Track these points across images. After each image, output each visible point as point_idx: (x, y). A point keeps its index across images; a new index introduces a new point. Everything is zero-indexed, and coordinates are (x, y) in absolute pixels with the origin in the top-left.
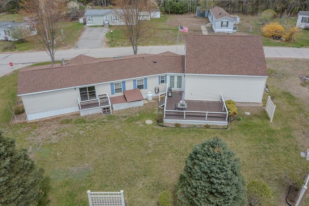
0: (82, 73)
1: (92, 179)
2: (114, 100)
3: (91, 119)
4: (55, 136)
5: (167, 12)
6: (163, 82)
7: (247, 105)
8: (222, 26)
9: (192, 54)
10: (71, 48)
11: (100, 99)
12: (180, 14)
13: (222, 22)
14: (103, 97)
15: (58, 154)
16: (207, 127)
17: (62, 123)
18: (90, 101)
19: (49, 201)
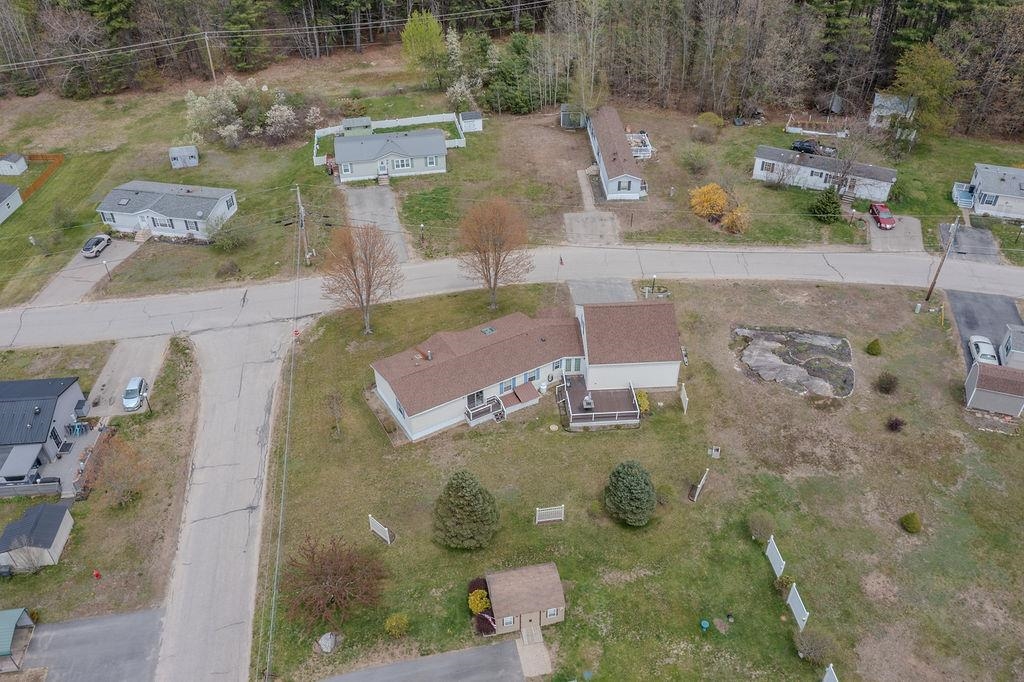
2: (505, 402)
6: (557, 368)
7: (660, 390)
8: (619, 189)
13: (620, 183)
17: (455, 439)
18: (479, 408)
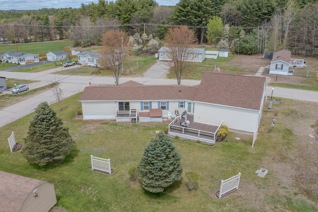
0: (124, 93)
1: (103, 156)
2: (141, 114)
3: (122, 125)
4: (94, 130)
5: (236, 52)
6: (182, 106)
7: (244, 133)
8: (276, 68)
9: (204, 87)
10: (139, 76)
11: (132, 112)
12: (249, 54)
13: (277, 65)
14: (134, 111)
15: (91, 140)
16: (199, 142)
17: (103, 124)
18: (124, 112)
19: (74, 161)
